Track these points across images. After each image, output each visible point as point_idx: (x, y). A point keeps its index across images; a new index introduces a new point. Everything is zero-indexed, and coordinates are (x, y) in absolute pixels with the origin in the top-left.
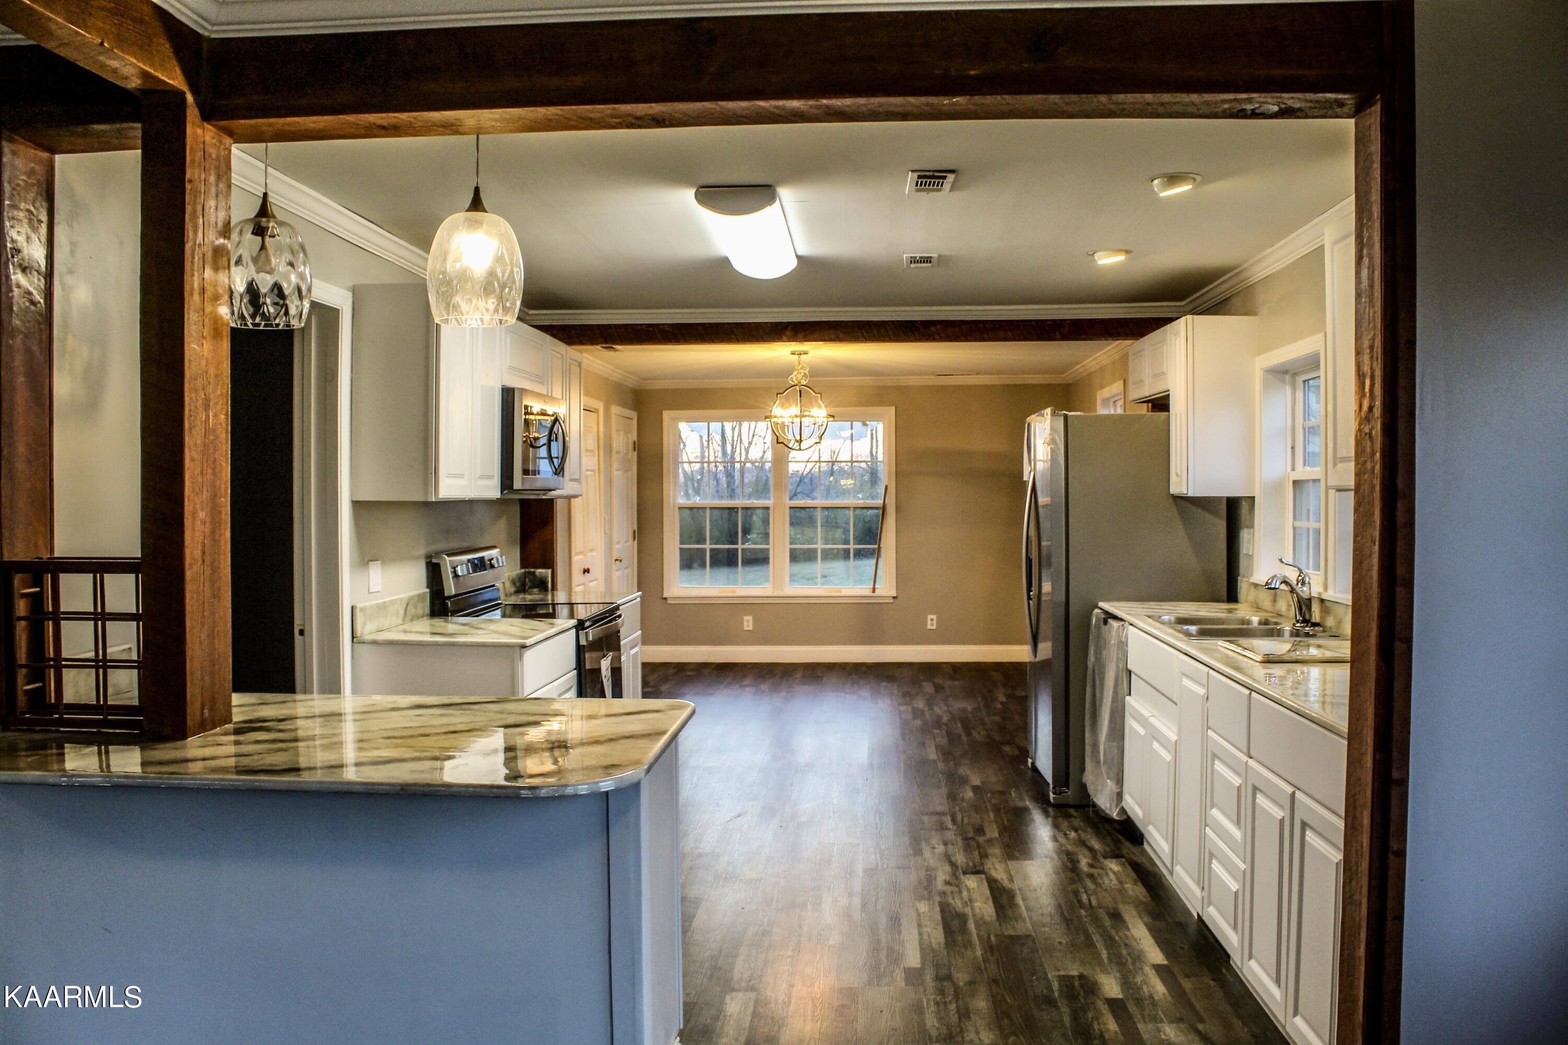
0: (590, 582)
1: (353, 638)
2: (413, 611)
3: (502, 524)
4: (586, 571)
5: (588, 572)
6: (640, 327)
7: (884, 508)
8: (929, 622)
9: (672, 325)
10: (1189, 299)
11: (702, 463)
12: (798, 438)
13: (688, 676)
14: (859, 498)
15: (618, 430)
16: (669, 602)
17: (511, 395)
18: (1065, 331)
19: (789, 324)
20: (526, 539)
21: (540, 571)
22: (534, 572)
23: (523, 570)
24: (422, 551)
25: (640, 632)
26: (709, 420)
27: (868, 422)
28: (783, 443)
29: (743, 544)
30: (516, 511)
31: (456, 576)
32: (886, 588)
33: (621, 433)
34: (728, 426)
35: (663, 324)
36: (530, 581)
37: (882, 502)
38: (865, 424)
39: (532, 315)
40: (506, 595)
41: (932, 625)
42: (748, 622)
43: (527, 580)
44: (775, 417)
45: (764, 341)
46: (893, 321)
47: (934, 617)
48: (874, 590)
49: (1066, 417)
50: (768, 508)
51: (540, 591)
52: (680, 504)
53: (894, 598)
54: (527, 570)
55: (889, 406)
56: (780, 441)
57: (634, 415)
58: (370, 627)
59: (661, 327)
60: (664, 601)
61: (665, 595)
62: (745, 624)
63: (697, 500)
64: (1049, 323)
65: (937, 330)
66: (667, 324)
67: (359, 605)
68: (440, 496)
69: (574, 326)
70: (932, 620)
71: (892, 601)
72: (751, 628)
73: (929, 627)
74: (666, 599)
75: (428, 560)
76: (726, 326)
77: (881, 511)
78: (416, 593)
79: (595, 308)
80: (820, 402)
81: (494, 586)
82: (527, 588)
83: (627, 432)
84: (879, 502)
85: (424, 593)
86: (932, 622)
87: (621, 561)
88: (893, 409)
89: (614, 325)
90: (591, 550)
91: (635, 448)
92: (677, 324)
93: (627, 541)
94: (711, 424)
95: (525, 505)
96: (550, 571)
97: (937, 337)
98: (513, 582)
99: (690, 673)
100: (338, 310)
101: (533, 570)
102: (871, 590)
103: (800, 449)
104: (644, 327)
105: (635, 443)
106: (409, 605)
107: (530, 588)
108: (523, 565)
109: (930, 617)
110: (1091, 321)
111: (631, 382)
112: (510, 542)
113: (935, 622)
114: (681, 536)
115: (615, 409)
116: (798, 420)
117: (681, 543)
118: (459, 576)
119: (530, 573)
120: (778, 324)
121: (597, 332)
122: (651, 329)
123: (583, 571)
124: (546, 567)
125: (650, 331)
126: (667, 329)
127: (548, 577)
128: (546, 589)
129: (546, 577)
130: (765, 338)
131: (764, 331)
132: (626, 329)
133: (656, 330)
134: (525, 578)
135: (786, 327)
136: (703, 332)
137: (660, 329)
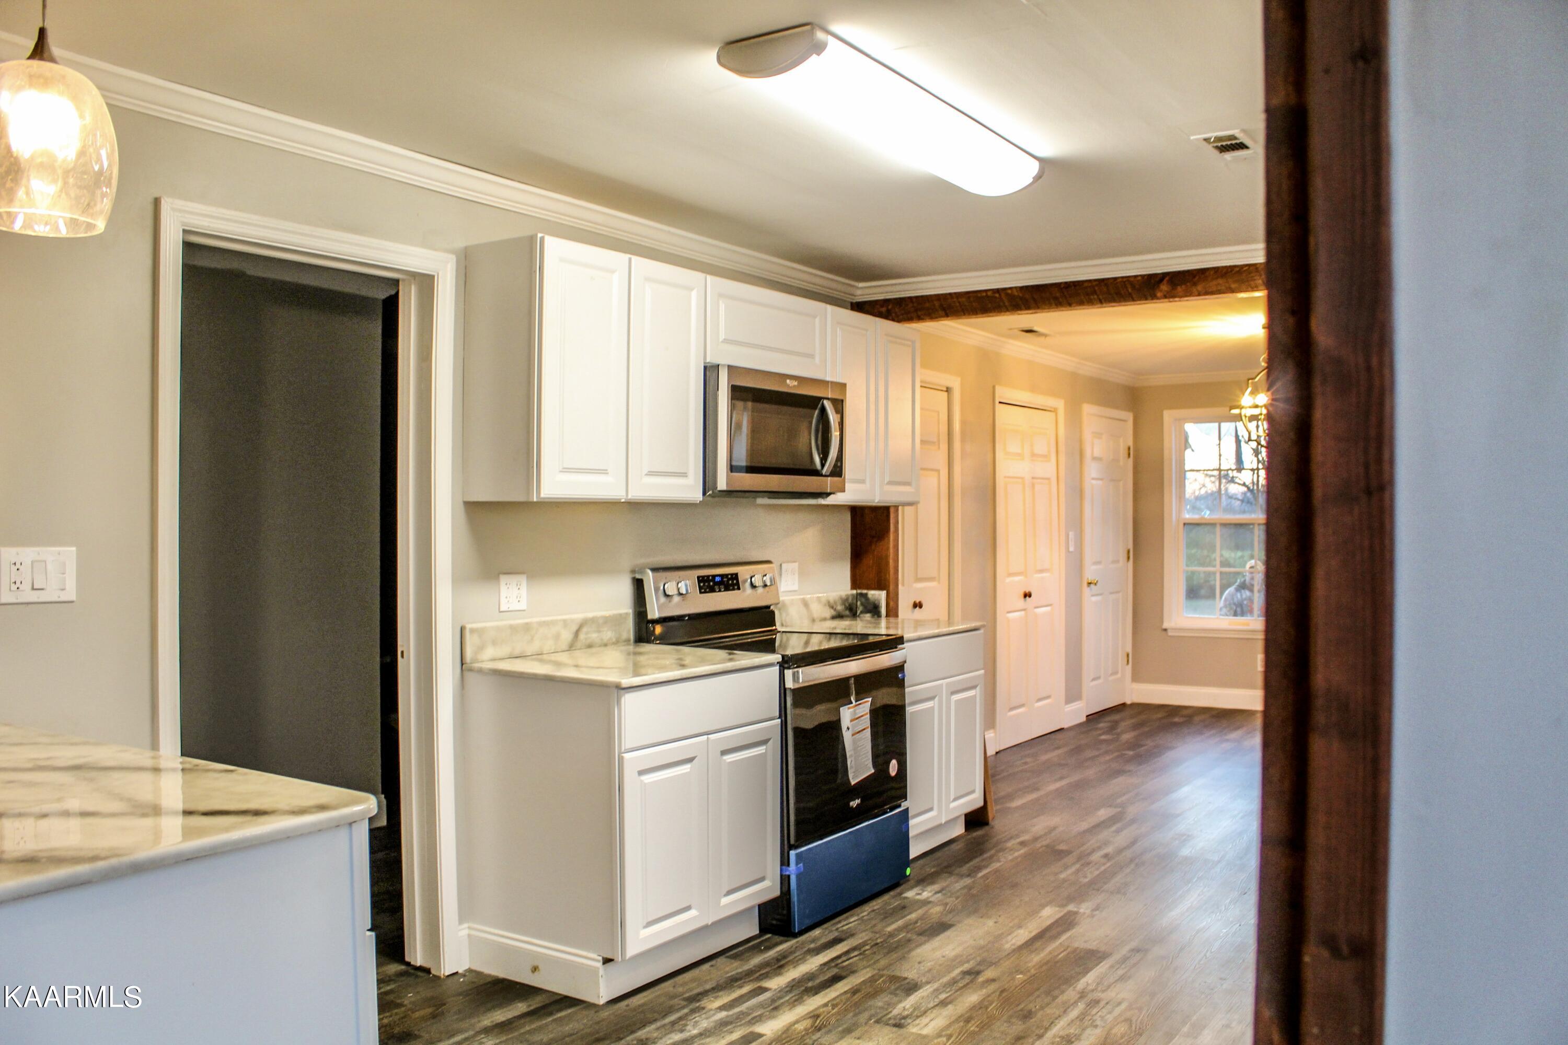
0: (1037, 607)
1: (462, 664)
2: (594, 636)
3: (809, 536)
4: (1027, 595)
5: (1030, 596)
6: (984, 294)
9: (1022, 288)
15: (1095, 433)
16: (1170, 633)
17: (714, 373)
19: (1164, 275)
20: (858, 555)
21: (873, 594)
22: (866, 594)
23: (854, 592)
24: (624, 564)
25: (982, 672)
26: (1219, 421)
30: (844, 521)
31: (665, 595)
33: (1104, 437)
35: (1011, 288)
36: (862, 604)
39: (862, 288)
43: (859, 603)
45: (1133, 300)
51: (873, 616)
52: (1186, 519)
54: (859, 591)
57: (1129, 416)
58: (489, 652)
59: (1009, 291)
60: (1164, 632)
61: (1165, 625)
63: (1205, 515)
66: (1016, 288)
67: (468, 626)
68: (542, 495)
69: (910, 298)
74: (1165, 630)
75: (632, 575)
76: (1086, 284)
78: (600, 614)
79: (928, 274)
81: (764, 607)
82: (858, 612)
83: (1113, 436)
85: (621, 615)
89: (955, 293)
91: (1129, 454)
93: (1111, 561)
94: (1222, 424)
95: (856, 511)
96: (883, 594)
100: (433, 276)
101: (865, 591)
104: (989, 293)
105: (1129, 448)
106: (586, 628)
107: (861, 612)
108: (855, 585)
112: (840, 558)
114: (1187, 557)
115: (1090, 409)
117: (1187, 565)
119: (861, 594)
120: (1151, 276)
121: (937, 304)
122: (997, 295)
123: (1023, 596)
124: (880, 587)
125: (996, 297)
126: (1016, 294)
127: (881, 600)
128: (879, 616)
129: (879, 601)
130: (1134, 296)
131: (1133, 287)
132: (969, 298)
133: (1003, 295)
134: (857, 602)
135: (1161, 280)
136: (1058, 295)
137: (1007, 294)
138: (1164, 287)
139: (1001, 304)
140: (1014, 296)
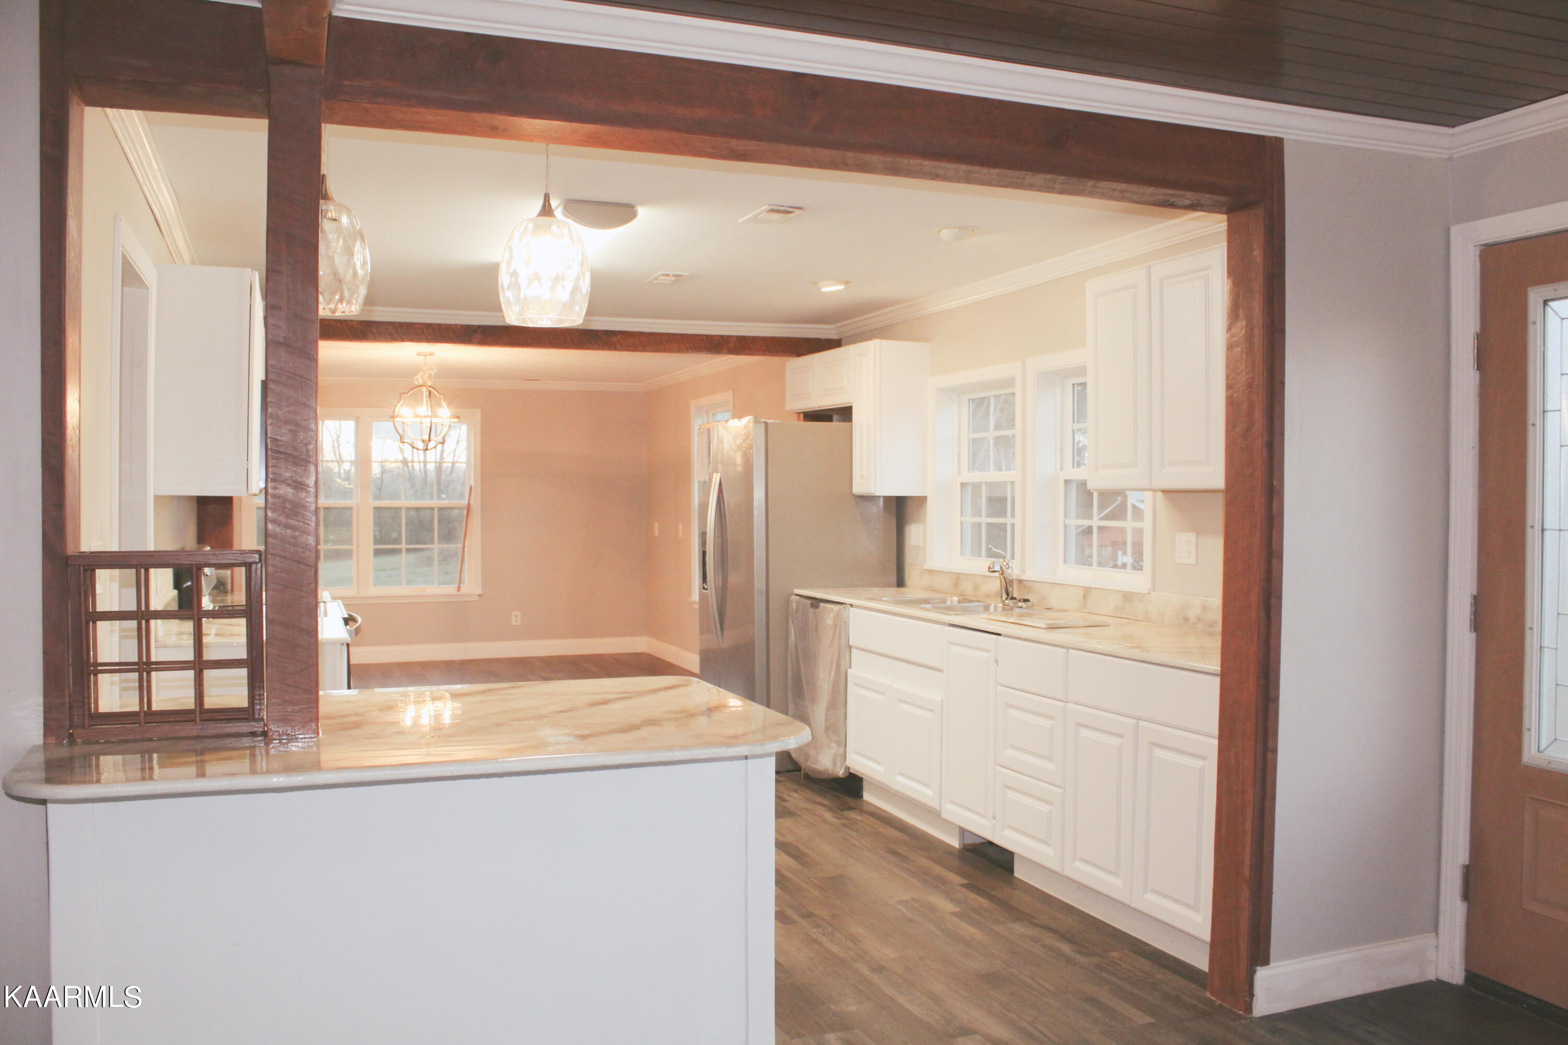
7: (469, 507)
8: (514, 618)
10: (839, 325)
12: (425, 437)
14: (443, 499)
18: (731, 345)
29: (325, 544)
30: (195, 509)
32: (472, 586)
37: (467, 502)
41: (517, 621)
44: (401, 417)
47: (519, 613)
48: (459, 589)
49: (766, 424)
50: (354, 508)
53: (480, 595)
55: (476, 407)
64: (717, 338)
70: (516, 616)
71: (477, 599)
73: (514, 623)
77: (465, 512)
80: (443, 403)
84: (464, 503)
86: (516, 618)
88: (480, 410)
95: (201, 503)
97: (618, 346)
102: (456, 589)
103: (425, 450)
109: (514, 613)
113: (519, 619)
116: (428, 420)
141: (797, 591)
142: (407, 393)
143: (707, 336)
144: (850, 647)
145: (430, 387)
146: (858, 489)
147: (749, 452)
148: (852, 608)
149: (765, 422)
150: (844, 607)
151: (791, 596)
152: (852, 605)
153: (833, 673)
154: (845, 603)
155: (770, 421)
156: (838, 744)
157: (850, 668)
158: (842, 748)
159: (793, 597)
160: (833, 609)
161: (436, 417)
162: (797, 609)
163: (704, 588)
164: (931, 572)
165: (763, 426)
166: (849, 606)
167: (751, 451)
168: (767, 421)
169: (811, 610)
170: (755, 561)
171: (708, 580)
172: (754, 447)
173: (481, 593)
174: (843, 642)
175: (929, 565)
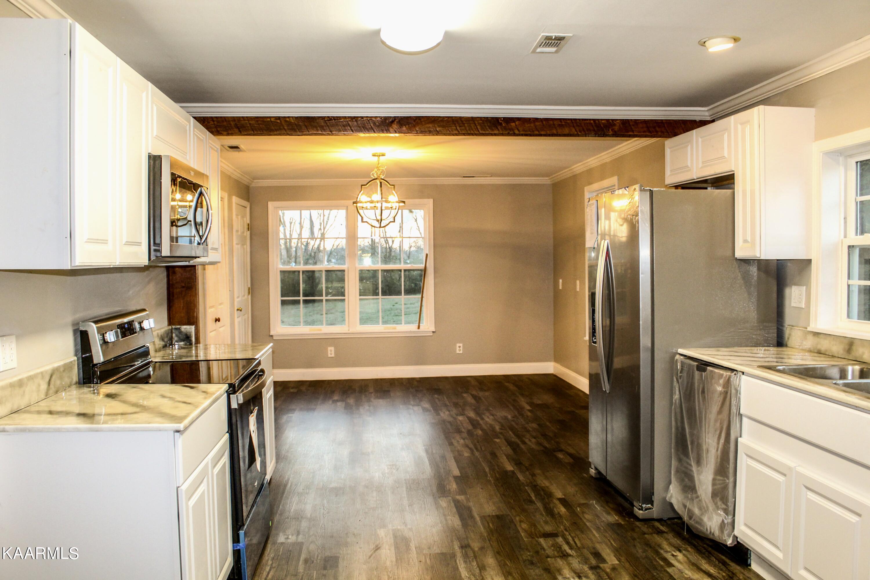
0: (220, 328)
2: (58, 382)
3: (151, 288)
4: (218, 320)
5: (219, 321)
7: (425, 270)
8: (458, 349)
9: (297, 118)
11: (298, 239)
12: (379, 218)
13: (291, 392)
14: (408, 264)
15: (237, 215)
16: (274, 338)
17: (157, 162)
18: (616, 128)
19: (395, 118)
20: (172, 300)
21: (185, 328)
22: (179, 329)
23: (170, 327)
24: (69, 319)
26: (301, 208)
27: (413, 210)
28: (367, 222)
29: (326, 296)
30: (163, 275)
31: (105, 342)
32: (428, 326)
33: (239, 217)
34: (315, 213)
35: (289, 117)
36: (176, 336)
37: (424, 265)
38: (411, 212)
40: (156, 351)
41: (460, 350)
42: (331, 351)
43: (174, 335)
44: (361, 202)
45: (375, 133)
46: (481, 118)
47: (461, 345)
48: (419, 328)
49: (651, 192)
50: (344, 271)
51: (185, 344)
52: (280, 269)
53: (433, 332)
54: (174, 327)
55: (429, 198)
56: (364, 220)
57: (247, 204)
59: (288, 119)
60: (271, 337)
61: (272, 333)
62: (329, 352)
63: (293, 266)
65: (516, 125)
68: (77, 264)
70: (460, 347)
71: (432, 335)
72: (333, 355)
73: (458, 352)
74: (272, 336)
75: (76, 328)
77: (423, 273)
78: (62, 363)
80: (393, 191)
81: (144, 346)
82: (174, 341)
83: (243, 217)
84: (422, 266)
85: (71, 362)
86: (459, 349)
87: (241, 310)
88: (432, 200)
90: (221, 304)
91: (248, 228)
92: (301, 117)
93: (244, 296)
94: (302, 211)
95: (171, 270)
96: (193, 327)
98: (162, 339)
99: (292, 390)
101: (179, 327)
102: (417, 327)
103: (380, 227)
104: (272, 119)
105: (248, 224)
106: (54, 377)
107: (176, 342)
108: (170, 323)
109: (458, 345)
110: (636, 122)
111: (245, 180)
112: (159, 305)
113: (461, 348)
114: (282, 291)
115: (235, 199)
116: (381, 204)
117: (282, 296)
118: (108, 342)
119: (176, 329)
120: (386, 118)
121: (233, 123)
122: (279, 121)
123: (214, 320)
124: (190, 323)
125: (278, 122)
126: (293, 121)
127: (192, 332)
128: (191, 344)
129: (191, 333)
130: (375, 130)
131: (374, 123)
132: (257, 121)
133: (283, 121)
134: (172, 334)
135: (393, 122)
136: (323, 124)
137: (286, 121)
138: (395, 126)
139: (282, 127)
140: (291, 122)
141: (680, 351)
142: (366, 185)
143: (594, 120)
144: (741, 416)
145: (381, 179)
146: (739, 254)
147: (635, 219)
148: (743, 376)
149: (650, 190)
150: (735, 374)
151: (675, 356)
152: (743, 373)
153: (722, 441)
154: (736, 371)
155: (655, 189)
156: (726, 511)
157: (741, 437)
158: (730, 517)
159: (677, 357)
160: (722, 375)
161: (387, 201)
162: (682, 369)
163: (594, 342)
164: (816, 334)
165: (648, 193)
166: (741, 374)
167: (637, 218)
168: (651, 189)
169: (697, 373)
170: (641, 323)
171: (597, 334)
172: (640, 214)
173: (434, 331)
174: (734, 410)
175: (813, 327)
